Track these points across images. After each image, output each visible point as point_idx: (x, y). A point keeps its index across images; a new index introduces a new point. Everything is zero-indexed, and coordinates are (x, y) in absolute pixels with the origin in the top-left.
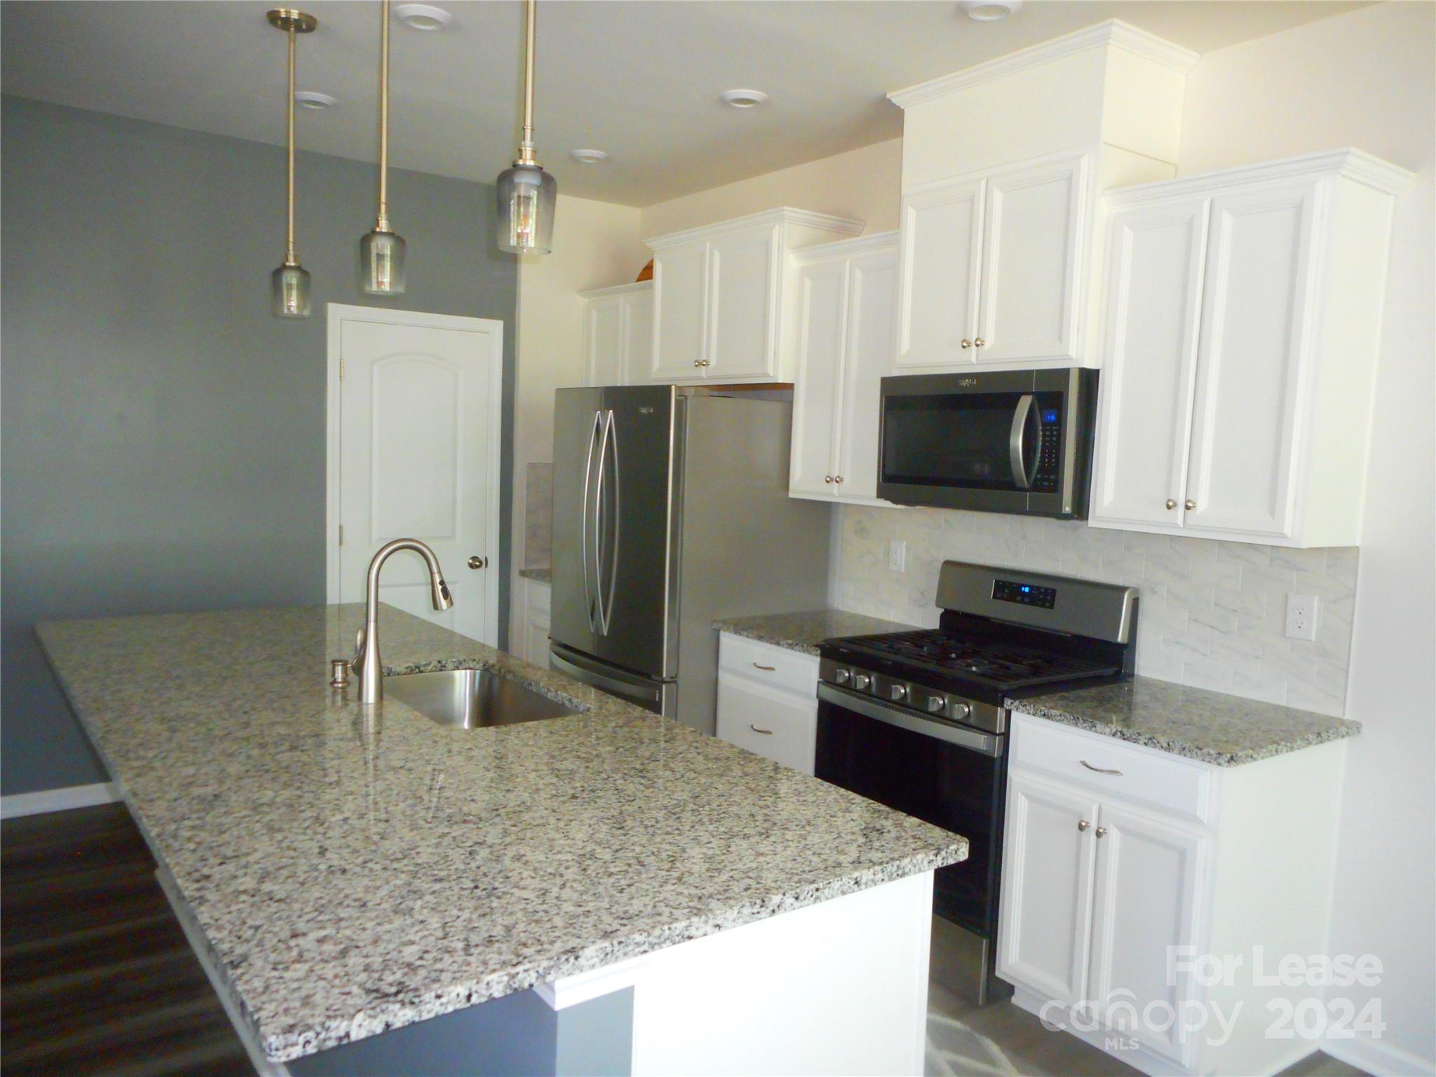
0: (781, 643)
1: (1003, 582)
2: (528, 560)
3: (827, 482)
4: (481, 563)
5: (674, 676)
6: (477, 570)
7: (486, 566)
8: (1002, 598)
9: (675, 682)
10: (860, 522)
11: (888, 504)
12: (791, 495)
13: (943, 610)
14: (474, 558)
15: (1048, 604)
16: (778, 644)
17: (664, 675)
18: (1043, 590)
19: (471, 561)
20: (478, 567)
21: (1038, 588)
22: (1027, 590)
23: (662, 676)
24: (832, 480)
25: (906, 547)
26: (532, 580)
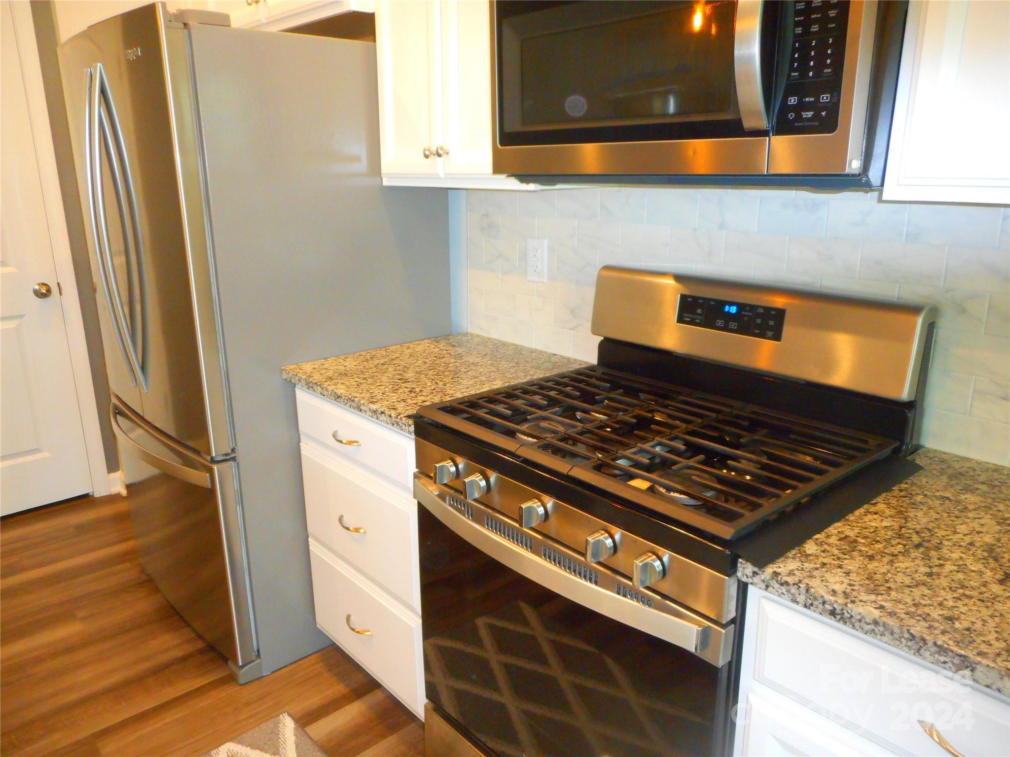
1: (694, 298)
3: (426, 157)
4: (49, 290)
5: (229, 451)
7: (60, 294)
8: (692, 323)
9: (234, 459)
10: (486, 216)
11: (513, 184)
12: (386, 182)
13: (602, 338)
15: (770, 334)
16: (360, 409)
17: (213, 453)
18: (761, 311)
20: (46, 296)
21: (753, 308)
22: (733, 310)
24: (431, 153)
25: (549, 247)
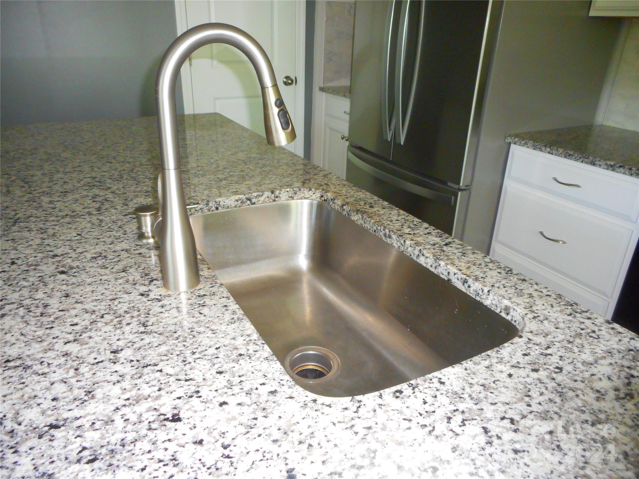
0: (597, 163)
2: (325, 80)
4: (292, 81)
5: (469, 185)
6: (289, 87)
7: (296, 83)
9: (469, 190)
12: (591, 14)
14: (287, 78)
16: (593, 164)
17: (461, 184)
19: (285, 80)
20: (290, 84)
23: (459, 184)
26: (329, 95)
